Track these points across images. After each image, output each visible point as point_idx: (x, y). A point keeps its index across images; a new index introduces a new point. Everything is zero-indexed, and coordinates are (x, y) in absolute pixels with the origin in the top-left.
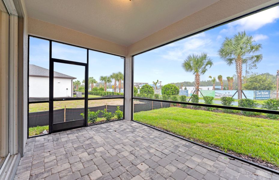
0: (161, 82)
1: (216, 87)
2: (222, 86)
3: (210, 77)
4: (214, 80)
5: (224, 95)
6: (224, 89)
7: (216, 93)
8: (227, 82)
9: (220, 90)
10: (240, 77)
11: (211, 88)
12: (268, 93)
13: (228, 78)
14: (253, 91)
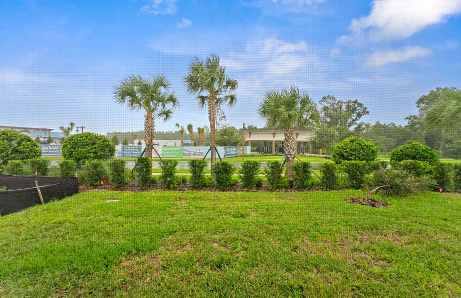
0: (82, 128)
1: (185, 141)
2: (192, 140)
3: (177, 125)
4: (182, 131)
5: (194, 152)
6: (195, 145)
7: (184, 150)
8: (198, 135)
9: (190, 145)
10: (213, 126)
11: (179, 142)
12: (235, 149)
13: (199, 129)
14: (224, 147)
